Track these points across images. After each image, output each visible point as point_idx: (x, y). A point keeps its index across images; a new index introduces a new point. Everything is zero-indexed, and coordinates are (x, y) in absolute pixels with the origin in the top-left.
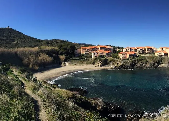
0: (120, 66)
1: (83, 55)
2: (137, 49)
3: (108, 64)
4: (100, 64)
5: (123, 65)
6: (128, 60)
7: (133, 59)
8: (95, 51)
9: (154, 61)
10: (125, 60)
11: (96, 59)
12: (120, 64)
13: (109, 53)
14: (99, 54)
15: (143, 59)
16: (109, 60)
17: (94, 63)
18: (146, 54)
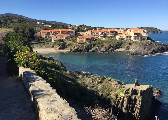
0: (75, 50)
1: (43, 39)
2: (99, 32)
3: (66, 47)
4: (58, 48)
5: (78, 48)
6: (84, 44)
7: (89, 43)
8: (55, 35)
9: (111, 45)
10: (81, 44)
11: (55, 43)
12: (76, 47)
13: (68, 37)
14: (58, 38)
15: (100, 43)
16: (67, 44)
17: (53, 47)
18: (108, 37)
